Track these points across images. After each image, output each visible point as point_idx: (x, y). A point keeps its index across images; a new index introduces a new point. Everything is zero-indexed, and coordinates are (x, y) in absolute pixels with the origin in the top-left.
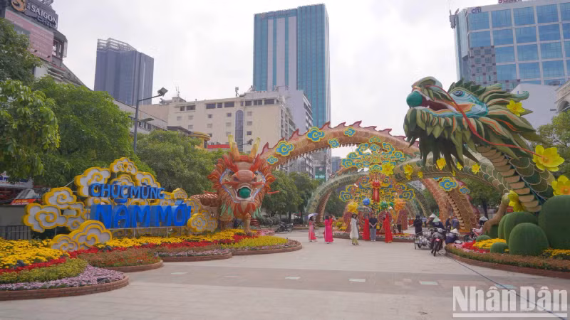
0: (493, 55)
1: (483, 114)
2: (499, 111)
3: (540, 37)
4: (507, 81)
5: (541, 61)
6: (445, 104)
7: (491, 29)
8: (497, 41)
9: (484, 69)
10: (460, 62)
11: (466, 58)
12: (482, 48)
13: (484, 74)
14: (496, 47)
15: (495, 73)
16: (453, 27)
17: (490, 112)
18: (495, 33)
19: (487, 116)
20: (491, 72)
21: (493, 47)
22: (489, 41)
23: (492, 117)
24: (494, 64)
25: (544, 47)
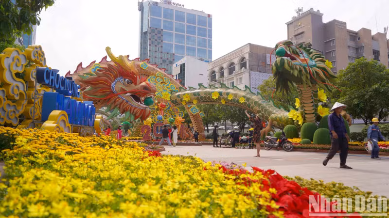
0: (162, 36)
1: (315, 66)
2: (321, 65)
3: (187, 31)
4: (168, 53)
5: (186, 45)
6: (296, 57)
7: (162, 18)
8: (165, 27)
9: (156, 43)
10: (141, 35)
11: (146, 33)
12: (156, 29)
13: (156, 46)
14: (164, 30)
15: (162, 47)
16: (140, 10)
17: (318, 65)
18: (164, 21)
19: (317, 67)
20: (160, 45)
21: (162, 30)
22: (161, 27)
23: (318, 67)
24: (162, 41)
25: (188, 38)
